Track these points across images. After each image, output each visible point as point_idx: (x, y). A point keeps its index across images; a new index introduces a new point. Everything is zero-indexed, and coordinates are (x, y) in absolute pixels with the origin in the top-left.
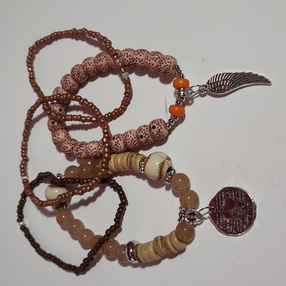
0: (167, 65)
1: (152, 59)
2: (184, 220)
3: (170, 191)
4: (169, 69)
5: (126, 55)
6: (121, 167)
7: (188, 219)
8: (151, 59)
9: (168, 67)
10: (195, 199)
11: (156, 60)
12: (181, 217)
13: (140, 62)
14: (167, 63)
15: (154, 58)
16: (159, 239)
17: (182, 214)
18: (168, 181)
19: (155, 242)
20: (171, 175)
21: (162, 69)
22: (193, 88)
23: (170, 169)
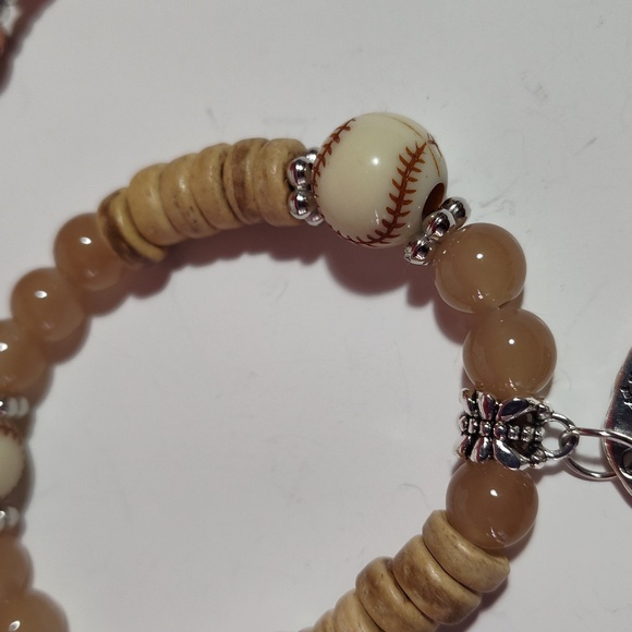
2: (490, 448)
3: (427, 313)
6: (195, 215)
7: (508, 443)
10: (539, 351)
12: (476, 436)
16: (382, 570)
17: (479, 419)
18: (424, 250)
19: (365, 588)
20: (445, 226)
23: (437, 194)
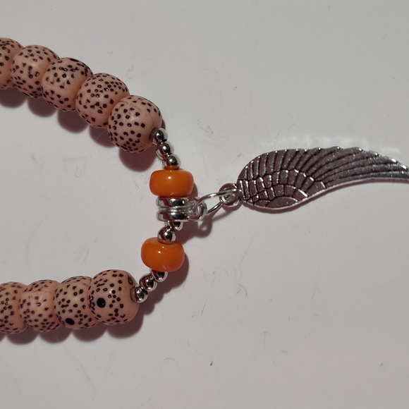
0: (132, 132)
1: (92, 107)
4: (138, 142)
5: (26, 70)
8: (88, 105)
9: (134, 137)
11: (104, 110)
13: (61, 102)
14: (134, 128)
15: (98, 104)
21: (118, 137)
22: (206, 201)
